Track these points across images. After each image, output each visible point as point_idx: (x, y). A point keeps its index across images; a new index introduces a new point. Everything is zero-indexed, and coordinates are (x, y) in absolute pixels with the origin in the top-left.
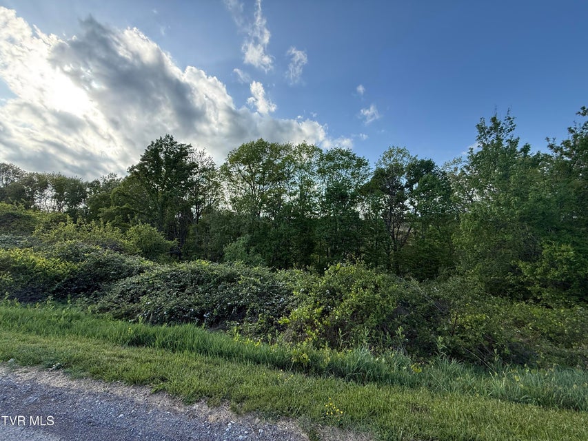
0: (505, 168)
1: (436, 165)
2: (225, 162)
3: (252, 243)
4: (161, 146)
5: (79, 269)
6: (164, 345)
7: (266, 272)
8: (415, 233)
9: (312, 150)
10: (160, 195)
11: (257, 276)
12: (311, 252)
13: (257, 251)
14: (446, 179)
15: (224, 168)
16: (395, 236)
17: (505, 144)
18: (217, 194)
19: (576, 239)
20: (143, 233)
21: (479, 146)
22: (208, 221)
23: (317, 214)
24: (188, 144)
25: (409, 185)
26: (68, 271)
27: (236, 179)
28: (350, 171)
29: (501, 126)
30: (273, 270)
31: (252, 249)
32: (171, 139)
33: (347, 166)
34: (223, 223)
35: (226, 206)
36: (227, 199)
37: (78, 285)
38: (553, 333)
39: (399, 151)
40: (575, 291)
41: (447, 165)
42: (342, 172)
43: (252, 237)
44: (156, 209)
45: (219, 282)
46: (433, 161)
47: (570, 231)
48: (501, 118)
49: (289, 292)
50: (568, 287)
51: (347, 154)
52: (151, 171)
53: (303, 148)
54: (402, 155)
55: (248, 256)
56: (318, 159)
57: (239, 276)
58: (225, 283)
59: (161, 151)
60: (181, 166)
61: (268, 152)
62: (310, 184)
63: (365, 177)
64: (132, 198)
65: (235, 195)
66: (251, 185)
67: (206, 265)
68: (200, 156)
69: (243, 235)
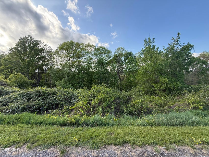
0: (151, 55)
1: (133, 54)
2: (57, 49)
3: (69, 80)
4: (26, 40)
6: (9, 123)
7: (71, 90)
8: (126, 76)
9: (92, 46)
10: (26, 61)
11: (65, 92)
13: (69, 84)
14: (136, 59)
15: (57, 51)
16: (120, 78)
17: (152, 47)
18: (54, 62)
19: (168, 77)
20: (17, 77)
21: (144, 47)
22: (50, 73)
23: (94, 70)
24: (39, 40)
25: (125, 60)
27: (62, 56)
28: (105, 54)
29: (151, 41)
30: (74, 90)
31: (68, 83)
32: (31, 37)
33: (105, 53)
34: (56, 73)
35: (57, 66)
36: (58, 64)
38: (159, 104)
39: (122, 48)
40: (167, 92)
41: (136, 54)
42: (103, 55)
43: (68, 79)
44: (25, 67)
45: (48, 95)
46: (132, 52)
47: (167, 75)
48: (151, 38)
49: (78, 97)
50: (166, 91)
51: (105, 48)
52: (21, 51)
53: (88, 45)
54: (122, 50)
55: (66, 86)
56: (94, 49)
57: (57, 92)
58: (51, 96)
59: (26, 42)
60: (36, 49)
61: (75, 46)
62: (91, 59)
63: (110, 57)
64: (12, 62)
65: (61, 62)
66: (68, 58)
67: (43, 89)
68: (46, 46)
69: (64, 78)
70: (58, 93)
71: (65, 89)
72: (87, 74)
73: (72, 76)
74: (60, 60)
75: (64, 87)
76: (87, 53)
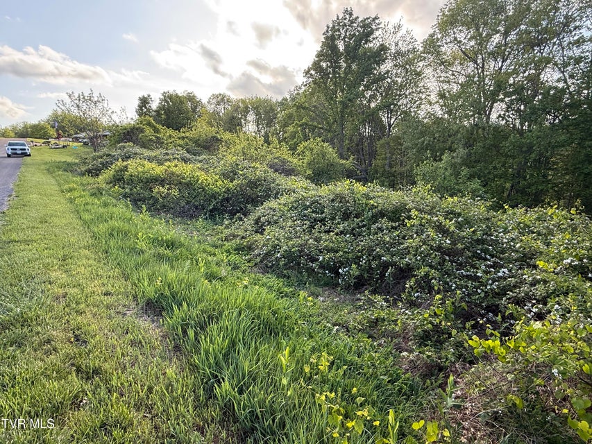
2: (432, 32)
3: (467, 162)
4: (339, 30)
5: (233, 188)
7: (479, 209)
11: (450, 214)
13: (471, 177)
15: (431, 45)
22: (400, 133)
24: (374, 16)
26: (224, 190)
30: (497, 207)
31: (465, 171)
32: (351, 14)
34: (423, 134)
36: (433, 97)
37: (233, 205)
43: (469, 155)
44: (335, 121)
45: (375, 218)
49: (527, 260)
57: (409, 210)
58: (384, 223)
59: (339, 37)
64: (310, 110)
65: (446, 86)
66: (475, 63)
67: (360, 188)
68: (394, 33)
69: (451, 150)
70: (414, 213)
71: (450, 199)
73: (488, 142)
74: (442, 79)
75: (444, 190)
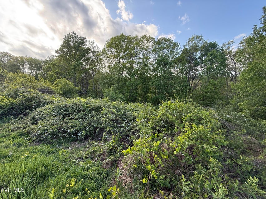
1: (218, 45)
2: (104, 47)
3: (119, 88)
4: (70, 39)
5: (16, 102)
7: (122, 104)
9: (148, 39)
11: (114, 107)
12: (148, 93)
13: (120, 92)
15: (104, 51)
16: (191, 85)
22: (98, 78)
24: (84, 37)
25: (201, 57)
26: (9, 103)
27: (110, 56)
28: (169, 50)
31: (118, 92)
32: (75, 34)
33: (168, 47)
34: (104, 79)
35: (105, 71)
36: (106, 67)
37: (16, 111)
39: (198, 38)
41: (224, 45)
42: (165, 51)
43: (118, 86)
44: (72, 72)
46: (217, 43)
51: (168, 40)
53: (145, 38)
54: (199, 40)
55: (116, 95)
56: (152, 44)
58: (94, 113)
59: (71, 41)
60: (82, 49)
61: (126, 41)
62: (147, 58)
63: (177, 53)
64: (60, 67)
65: (110, 65)
66: (117, 59)
67: (84, 100)
68: (92, 44)
69: (113, 85)
70: (103, 109)
71: (114, 102)
72: (141, 79)
73: (123, 82)
74: (109, 62)
76: (143, 49)
